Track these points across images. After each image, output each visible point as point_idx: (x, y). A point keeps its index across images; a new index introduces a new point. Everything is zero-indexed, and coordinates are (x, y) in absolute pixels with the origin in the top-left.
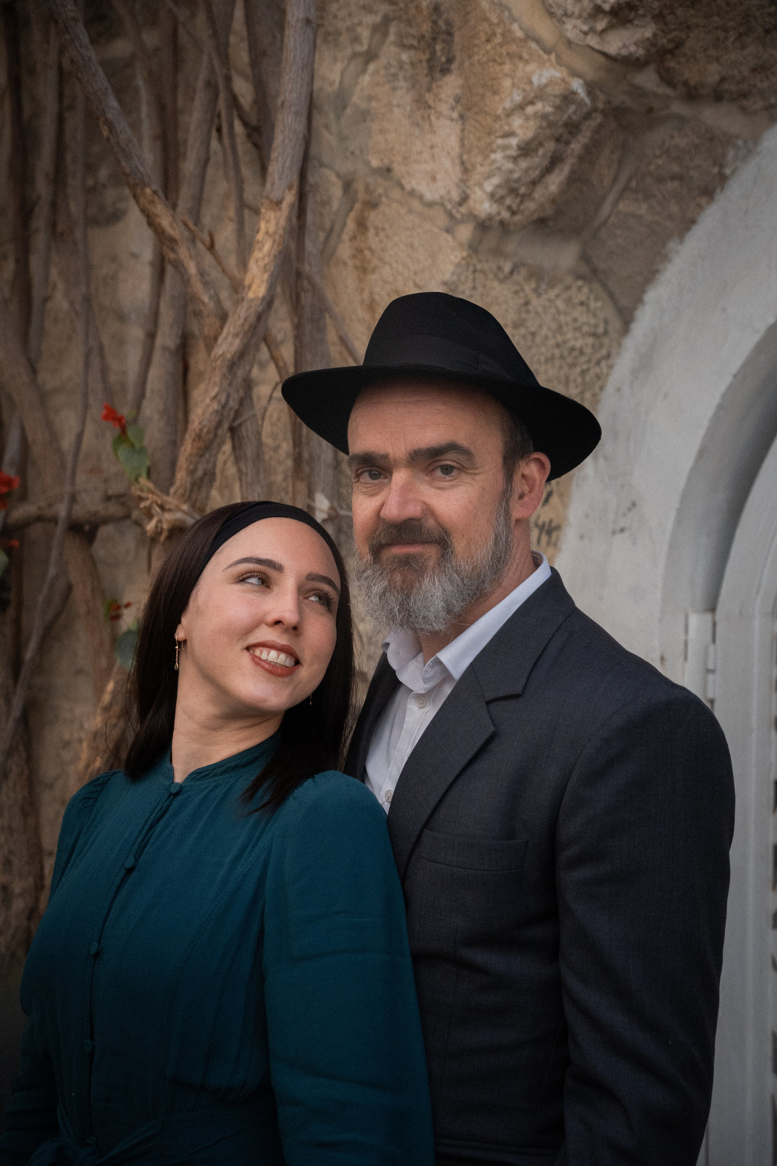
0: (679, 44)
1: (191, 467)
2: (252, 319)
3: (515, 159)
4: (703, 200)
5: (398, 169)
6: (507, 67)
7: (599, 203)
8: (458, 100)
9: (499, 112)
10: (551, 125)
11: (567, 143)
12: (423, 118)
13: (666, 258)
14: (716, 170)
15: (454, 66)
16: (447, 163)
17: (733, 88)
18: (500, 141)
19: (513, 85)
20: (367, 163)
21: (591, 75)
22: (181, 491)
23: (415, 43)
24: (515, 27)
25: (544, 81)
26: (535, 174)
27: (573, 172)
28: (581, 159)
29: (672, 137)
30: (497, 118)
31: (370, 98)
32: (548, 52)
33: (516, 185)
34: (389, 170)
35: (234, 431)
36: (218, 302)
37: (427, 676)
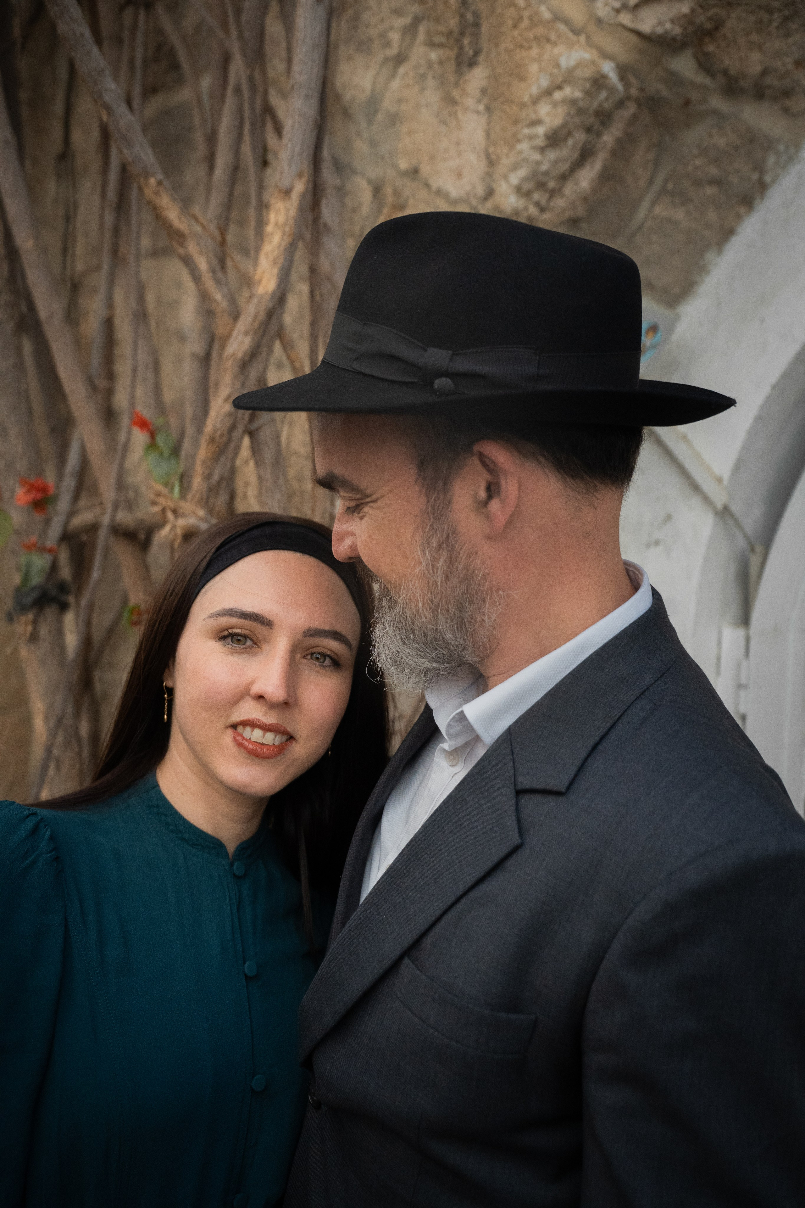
0: (719, 24)
1: (207, 472)
2: (262, 315)
3: (542, 150)
4: (742, 210)
5: (425, 169)
6: (534, 52)
7: (634, 207)
8: (484, 91)
9: (526, 99)
10: (580, 111)
11: (599, 134)
12: (450, 115)
13: (704, 270)
14: (755, 176)
15: (481, 58)
16: (472, 157)
17: (776, 83)
18: (526, 131)
19: (541, 70)
20: (396, 167)
21: (624, 57)
22: (198, 496)
23: (442, 39)
24: (543, 9)
25: (572, 63)
26: (564, 167)
27: (605, 168)
28: (614, 153)
29: (710, 135)
30: (523, 106)
31: (400, 101)
32: (576, 32)
33: (544, 179)
34: (416, 171)
35: (252, 434)
36: (233, 301)
37: (451, 731)
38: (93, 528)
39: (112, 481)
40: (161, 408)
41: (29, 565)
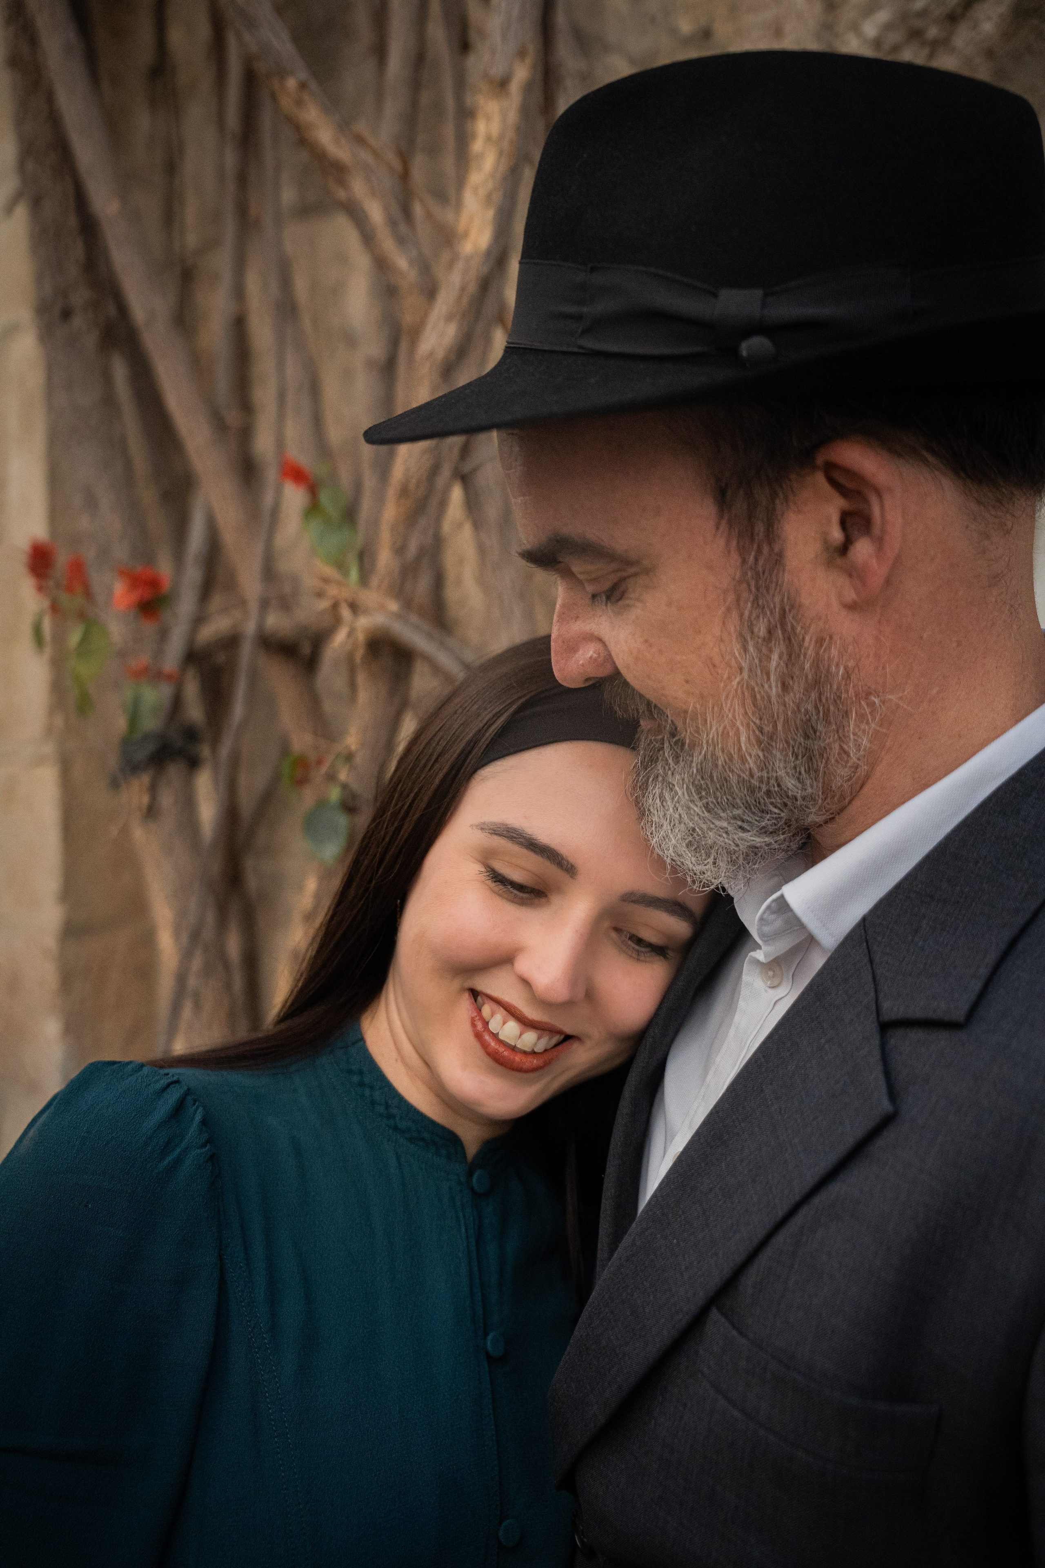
2: (473, 288)
5: (722, 29)
22: (387, 580)
34: (707, 34)
35: (465, 479)
36: (425, 268)
37: (767, 929)
38: (231, 642)
39: (257, 565)
40: (323, 448)
41: (137, 702)
